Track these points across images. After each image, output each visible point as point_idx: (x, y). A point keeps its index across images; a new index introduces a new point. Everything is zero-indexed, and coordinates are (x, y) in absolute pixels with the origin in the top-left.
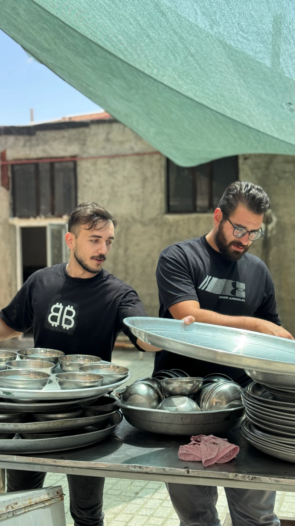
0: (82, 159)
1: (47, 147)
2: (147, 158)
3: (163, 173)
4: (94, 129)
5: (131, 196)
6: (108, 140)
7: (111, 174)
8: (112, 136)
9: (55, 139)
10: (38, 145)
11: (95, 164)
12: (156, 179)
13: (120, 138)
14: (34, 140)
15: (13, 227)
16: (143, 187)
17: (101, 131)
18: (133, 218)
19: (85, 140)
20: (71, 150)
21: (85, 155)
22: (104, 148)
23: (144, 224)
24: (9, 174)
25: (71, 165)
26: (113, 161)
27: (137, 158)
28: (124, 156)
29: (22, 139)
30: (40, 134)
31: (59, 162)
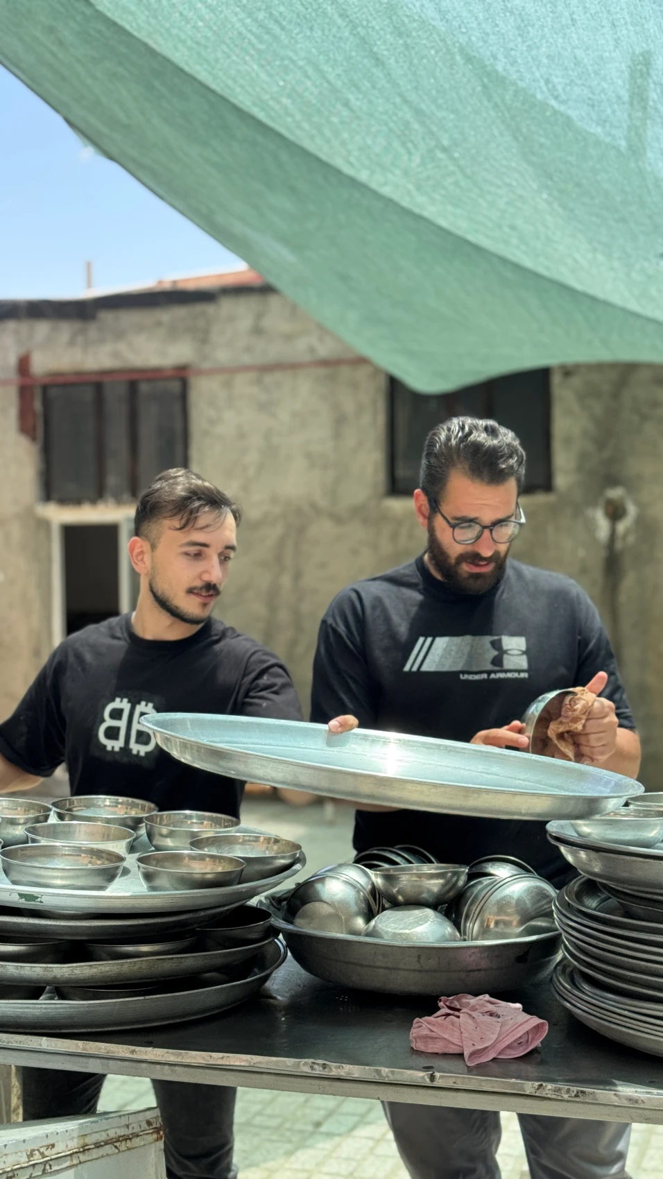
0: (200, 373)
1: (122, 347)
2: (345, 371)
3: (381, 405)
4: (226, 306)
5: (309, 456)
6: (257, 331)
7: (265, 407)
8: (267, 323)
9: (140, 329)
10: (102, 341)
11: (228, 385)
12: (366, 419)
13: (285, 327)
14: (93, 330)
15: (44, 524)
16: (337, 436)
17: (241, 312)
18: (314, 506)
19: (207, 332)
20: (176, 353)
21: (206, 365)
22: (248, 349)
23: (338, 519)
24: (38, 405)
25: (175, 386)
26: (269, 379)
27: (323, 371)
28: (294, 366)
29: (66, 329)
30: (106, 317)
31: (149, 380)
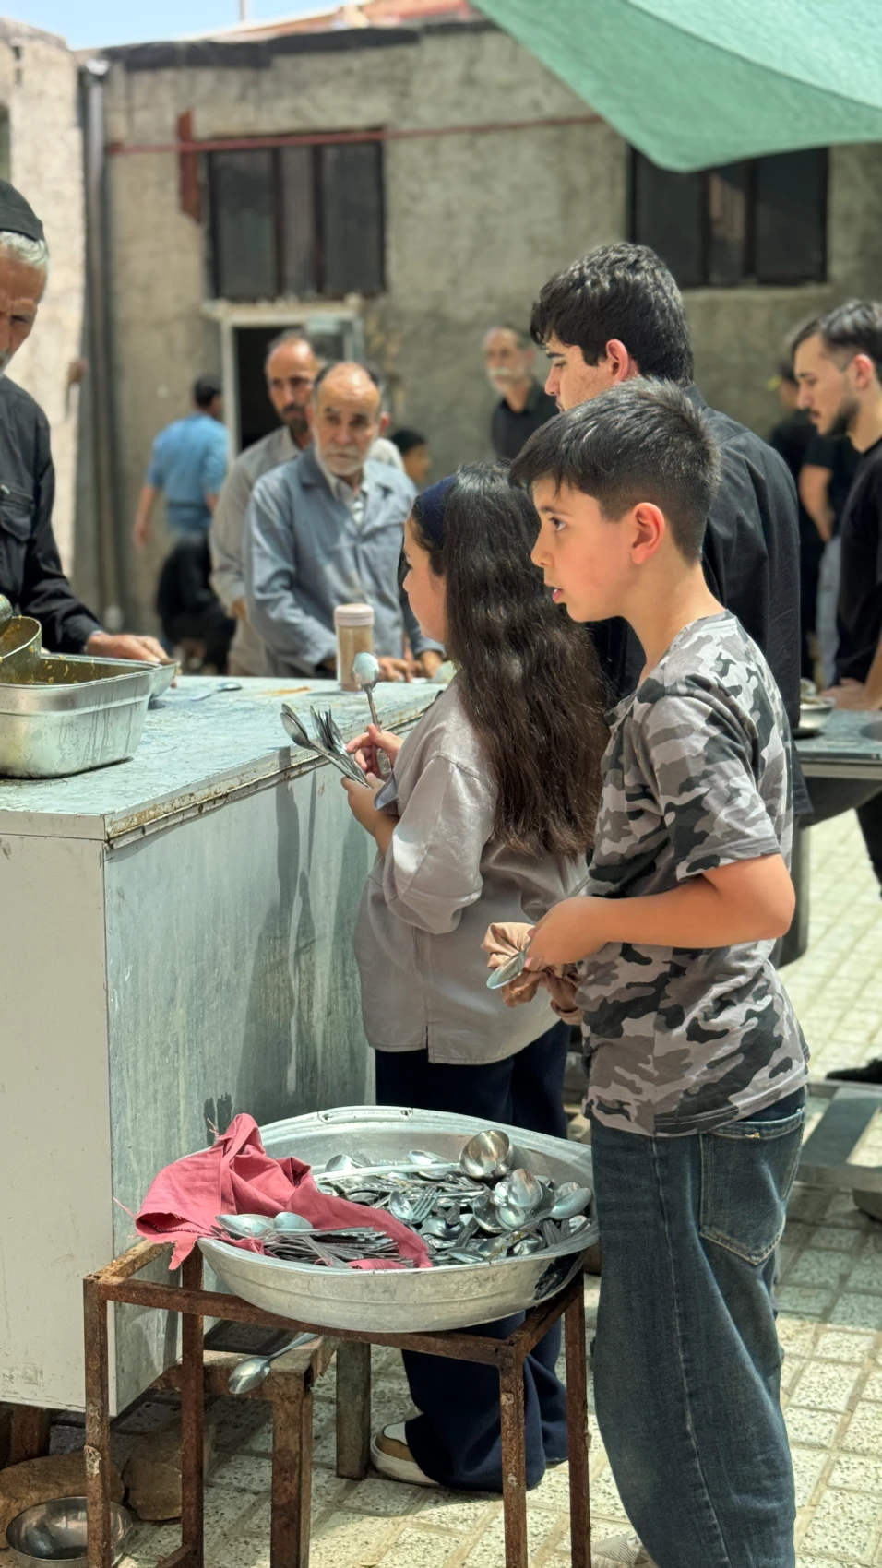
0: (401, 136)
1: (303, 102)
2: (577, 132)
3: (620, 175)
4: (432, 49)
6: (469, 81)
7: (478, 179)
8: (481, 70)
9: (326, 79)
10: (279, 95)
11: (433, 150)
12: (602, 193)
13: (502, 75)
14: (267, 81)
15: (213, 326)
16: (566, 214)
17: (447, 56)
19: (406, 82)
20: (370, 110)
21: (406, 126)
22: (458, 104)
24: (202, 175)
25: (368, 151)
28: (515, 127)
29: (235, 79)
30: (284, 63)
31: (338, 145)
